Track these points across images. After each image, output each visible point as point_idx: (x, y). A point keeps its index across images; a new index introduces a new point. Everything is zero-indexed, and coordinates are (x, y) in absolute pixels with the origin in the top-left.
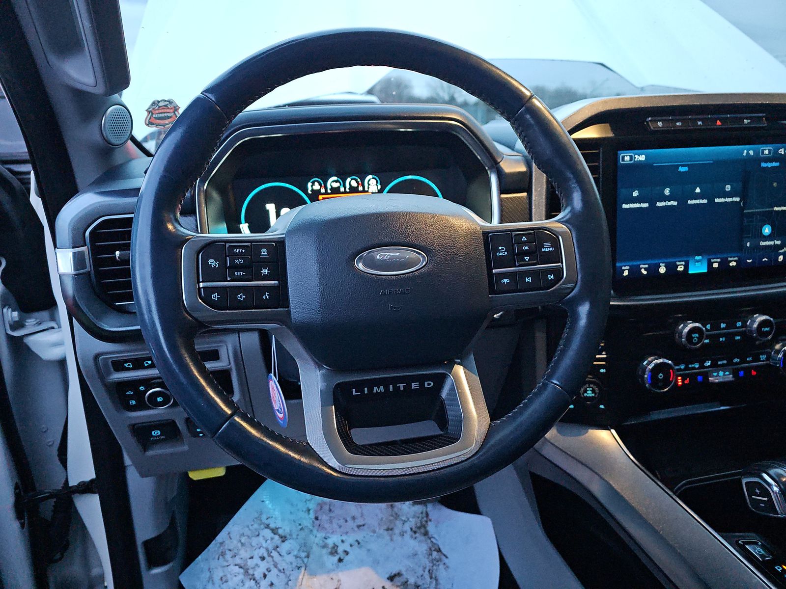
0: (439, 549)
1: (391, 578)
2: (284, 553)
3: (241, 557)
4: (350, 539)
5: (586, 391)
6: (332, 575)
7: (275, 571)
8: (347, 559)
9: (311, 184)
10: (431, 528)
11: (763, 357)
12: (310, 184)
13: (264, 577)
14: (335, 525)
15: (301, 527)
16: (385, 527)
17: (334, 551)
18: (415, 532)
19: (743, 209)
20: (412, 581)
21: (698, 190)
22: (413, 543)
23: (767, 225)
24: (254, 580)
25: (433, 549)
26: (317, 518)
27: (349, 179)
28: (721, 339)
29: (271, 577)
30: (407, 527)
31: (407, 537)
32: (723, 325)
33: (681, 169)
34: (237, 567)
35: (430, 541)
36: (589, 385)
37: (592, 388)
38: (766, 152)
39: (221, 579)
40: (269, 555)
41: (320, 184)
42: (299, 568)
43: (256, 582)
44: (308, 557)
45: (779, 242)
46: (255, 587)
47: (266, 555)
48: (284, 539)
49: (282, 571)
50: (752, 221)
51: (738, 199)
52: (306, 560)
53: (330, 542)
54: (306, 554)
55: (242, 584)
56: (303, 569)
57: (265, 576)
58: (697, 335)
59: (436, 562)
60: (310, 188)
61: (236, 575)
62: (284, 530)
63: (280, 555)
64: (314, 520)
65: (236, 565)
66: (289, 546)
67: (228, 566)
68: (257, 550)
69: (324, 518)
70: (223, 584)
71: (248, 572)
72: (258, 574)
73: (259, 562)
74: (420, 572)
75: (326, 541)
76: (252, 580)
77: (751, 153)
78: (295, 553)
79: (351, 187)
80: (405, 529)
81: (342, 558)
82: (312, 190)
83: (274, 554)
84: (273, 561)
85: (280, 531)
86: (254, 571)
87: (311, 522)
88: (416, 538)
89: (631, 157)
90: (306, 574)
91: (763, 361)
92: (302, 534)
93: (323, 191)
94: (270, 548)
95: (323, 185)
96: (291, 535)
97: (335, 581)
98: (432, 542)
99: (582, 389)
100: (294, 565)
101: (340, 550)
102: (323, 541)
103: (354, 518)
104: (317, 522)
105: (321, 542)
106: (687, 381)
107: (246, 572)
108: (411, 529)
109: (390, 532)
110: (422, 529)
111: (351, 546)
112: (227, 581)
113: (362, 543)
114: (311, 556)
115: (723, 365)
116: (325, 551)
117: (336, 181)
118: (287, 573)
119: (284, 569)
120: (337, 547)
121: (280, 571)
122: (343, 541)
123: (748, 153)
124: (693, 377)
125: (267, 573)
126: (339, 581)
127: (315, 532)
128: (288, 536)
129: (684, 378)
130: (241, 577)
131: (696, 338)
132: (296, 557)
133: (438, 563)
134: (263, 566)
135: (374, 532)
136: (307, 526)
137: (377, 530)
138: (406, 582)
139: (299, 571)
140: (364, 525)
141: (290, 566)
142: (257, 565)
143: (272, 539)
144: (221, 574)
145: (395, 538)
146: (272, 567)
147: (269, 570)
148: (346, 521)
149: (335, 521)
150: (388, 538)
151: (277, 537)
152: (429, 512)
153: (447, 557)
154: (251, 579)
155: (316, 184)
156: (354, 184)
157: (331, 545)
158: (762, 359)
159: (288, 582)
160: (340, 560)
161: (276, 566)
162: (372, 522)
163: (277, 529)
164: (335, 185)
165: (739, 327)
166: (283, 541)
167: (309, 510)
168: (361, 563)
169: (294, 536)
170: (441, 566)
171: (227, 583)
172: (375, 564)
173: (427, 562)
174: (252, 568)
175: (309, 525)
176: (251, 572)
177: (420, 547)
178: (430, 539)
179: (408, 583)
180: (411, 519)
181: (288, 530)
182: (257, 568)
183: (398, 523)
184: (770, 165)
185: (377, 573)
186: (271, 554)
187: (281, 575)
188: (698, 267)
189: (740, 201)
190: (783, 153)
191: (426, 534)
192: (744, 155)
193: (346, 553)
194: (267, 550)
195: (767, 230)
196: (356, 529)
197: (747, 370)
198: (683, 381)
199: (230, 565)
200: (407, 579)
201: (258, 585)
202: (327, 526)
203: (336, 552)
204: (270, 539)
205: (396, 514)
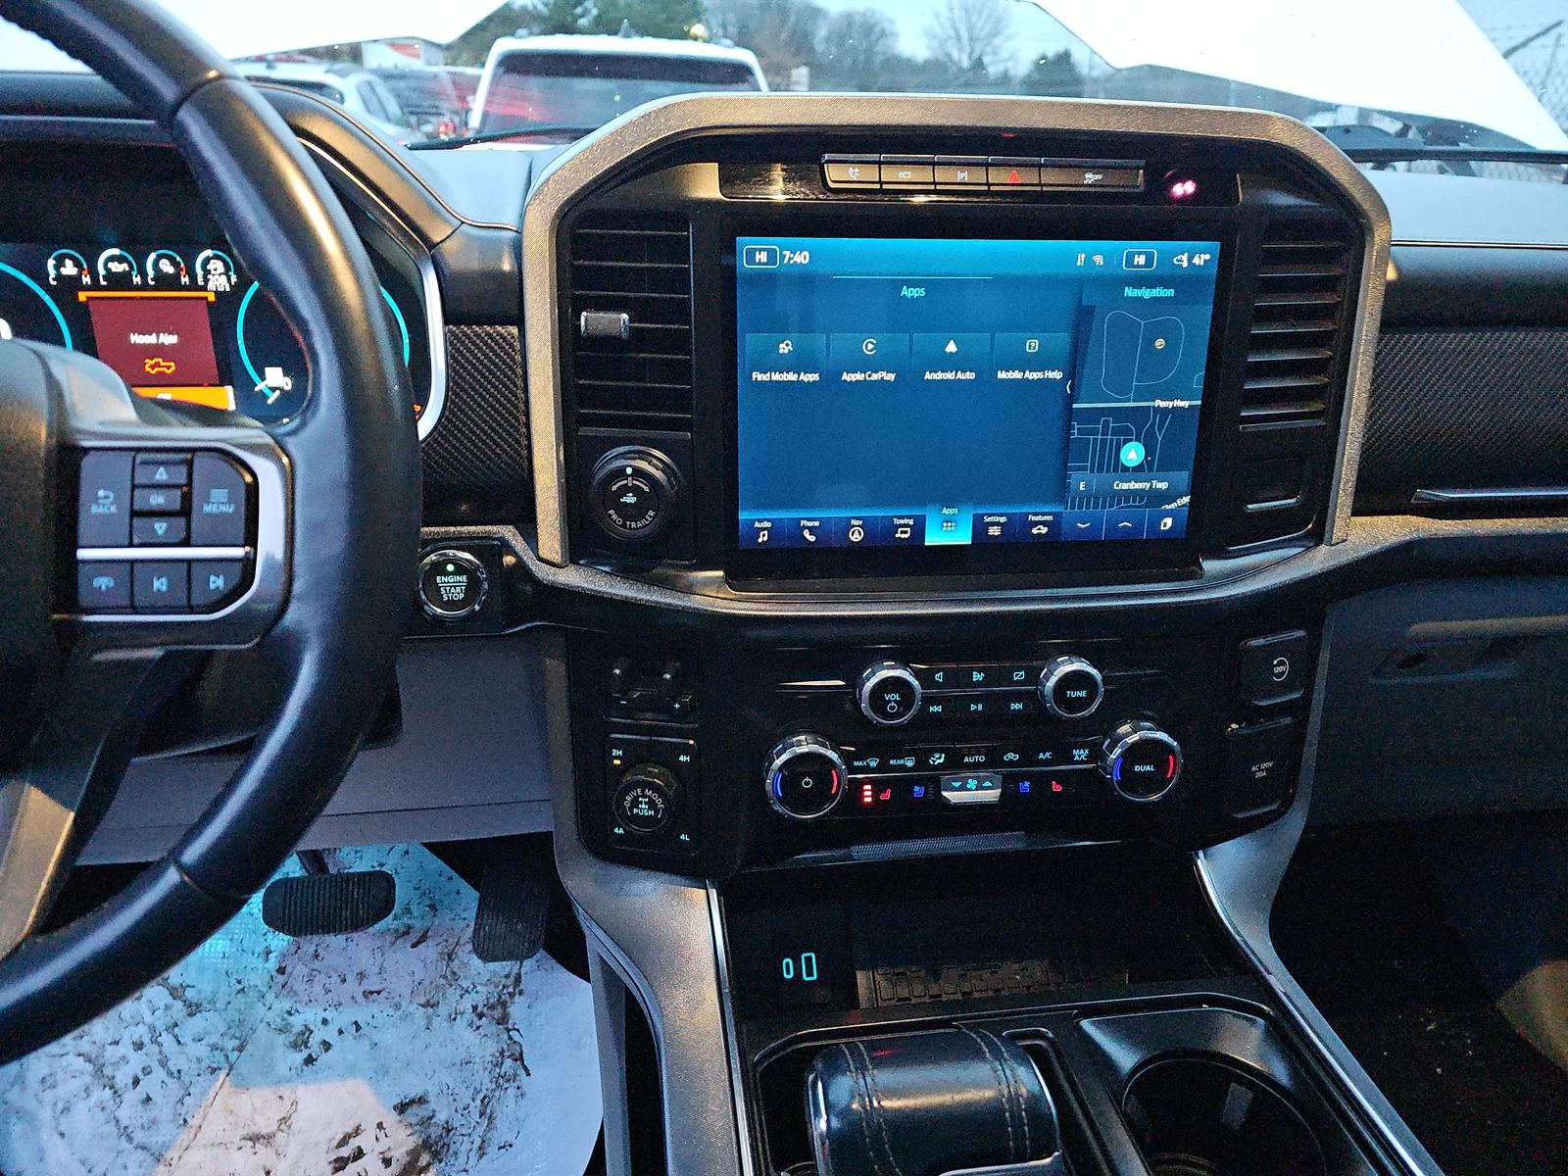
0: (521, 1054)
1: (402, 1108)
2: (186, 1038)
3: (95, 1038)
4: (342, 1018)
5: (635, 803)
6: (285, 1090)
7: (159, 1073)
8: (324, 1058)
9: (54, 262)
10: (517, 1010)
11: (1080, 754)
12: (51, 262)
13: (133, 1084)
14: (318, 989)
15: (240, 987)
16: (423, 1001)
17: (301, 1041)
18: (481, 1016)
19: (1072, 399)
20: (441, 1117)
21: (951, 348)
22: (470, 1037)
23: (1134, 444)
24: (112, 1087)
25: (507, 1054)
26: (281, 970)
27: (153, 256)
28: (973, 707)
29: (148, 1085)
30: (467, 1004)
31: (461, 1023)
32: (977, 677)
33: (908, 292)
34: (82, 1058)
35: (506, 1036)
36: (643, 791)
37: (649, 797)
38: (1141, 260)
39: (43, 1080)
40: (154, 1041)
41: (77, 264)
42: (214, 1071)
43: (115, 1092)
44: (241, 1049)
45: (1163, 486)
46: (112, 1102)
47: (146, 1040)
48: (193, 1008)
49: (176, 1074)
50: (1095, 432)
51: (1057, 375)
52: (233, 1056)
53: (298, 1022)
54: (237, 1043)
55: (84, 1095)
56: (222, 1075)
57: (136, 1082)
58: (897, 697)
59: (502, 1081)
60: (52, 273)
61: (77, 1074)
62: (200, 992)
63: (179, 1042)
64: (275, 974)
65: (79, 1055)
66: (204, 1024)
67: (62, 1055)
68: (132, 1028)
69: (299, 970)
70: (44, 1091)
71: (102, 1072)
72: (123, 1078)
73: (130, 1052)
74: (465, 1098)
75: (291, 1019)
76: (107, 1088)
77: (1099, 260)
78: (214, 1039)
79: (160, 276)
80: (461, 1008)
81: (314, 1056)
82: (59, 277)
83: (166, 1039)
84: (161, 1052)
85: (189, 994)
86: (114, 1070)
87: (268, 978)
88: (478, 1028)
89: (772, 254)
90: (227, 1084)
91: (1081, 762)
92: (239, 1001)
93: (86, 280)
94: (160, 1025)
95: (85, 266)
96: (212, 1002)
97: (287, 1103)
98: (510, 1038)
99: (629, 798)
100: (206, 1062)
101: (314, 1041)
102: (283, 1019)
103: (362, 976)
104: (281, 979)
105: (279, 1020)
106: (886, 796)
107: (99, 1071)
108: (475, 1008)
109: (430, 1010)
110: (497, 1012)
111: (341, 1032)
112: (55, 1087)
113: (365, 1029)
114: (249, 1048)
115: (976, 766)
116: (281, 1039)
117: (120, 259)
118: (186, 1078)
119: (179, 1071)
120: (312, 1032)
121: (170, 1074)
122: (325, 1022)
123: (1089, 260)
124: (903, 786)
125: (141, 1076)
126: (295, 1103)
127: (270, 997)
128: (205, 1005)
129: (878, 786)
130: (87, 1079)
131: (893, 704)
132: (214, 1048)
133: (506, 1085)
134: (137, 1061)
135: (397, 1006)
136: (256, 986)
137: (404, 1004)
138: (430, 1118)
139: (211, 1077)
140: (379, 993)
141: (193, 1066)
142: (124, 1057)
143: (168, 1008)
144: (45, 1071)
145: (436, 1022)
146: (155, 1066)
147: (147, 1071)
148: (344, 981)
149: (320, 979)
150: (423, 1023)
151: (179, 1004)
152: (523, 976)
153: (529, 1074)
154: (105, 1087)
155: (69, 263)
156: (166, 267)
157: (298, 1028)
158: (1077, 758)
159: (183, 1097)
160: (310, 1060)
161: (163, 1064)
162: (400, 985)
163: (184, 987)
164: (117, 267)
165: (1018, 683)
166: (191, 1015)
167: (268, 953)
168: (350, 1071)
169: (220, 1005)
170: (512, 1092)
171: (55, 1090)
172: (380, 1073)
173: (486, 1080)
174: (113, 1064)
175: (259, 983)
176: (108, 1071)
177: (482, 1045)
178: (508, 1031)
179: (433, 1121)
180: (479, 988)
181: (207, 990)
182: (122, 1064)
183: (452, 994)
184: (1146, 293)
185: (377, 1093)
186: (159, 1039)
187: (172, 1083)
188: (948, 531)
189: (1063, 381)
190: (1185, 264)
191: (503, 1020)
192: (1078, 264)
193: (327, 1046)
194: (152, 1029)
195: (1132, 454)
196: (360, 998)
197: (1041, 781)
198: (875, 794)
199: (68, 1053)
200: (434, 1111)
201: (118, 1100)
202: (300, 987)
203: (306, 1044)
204: (163, 1007)
205: (454, 973)
